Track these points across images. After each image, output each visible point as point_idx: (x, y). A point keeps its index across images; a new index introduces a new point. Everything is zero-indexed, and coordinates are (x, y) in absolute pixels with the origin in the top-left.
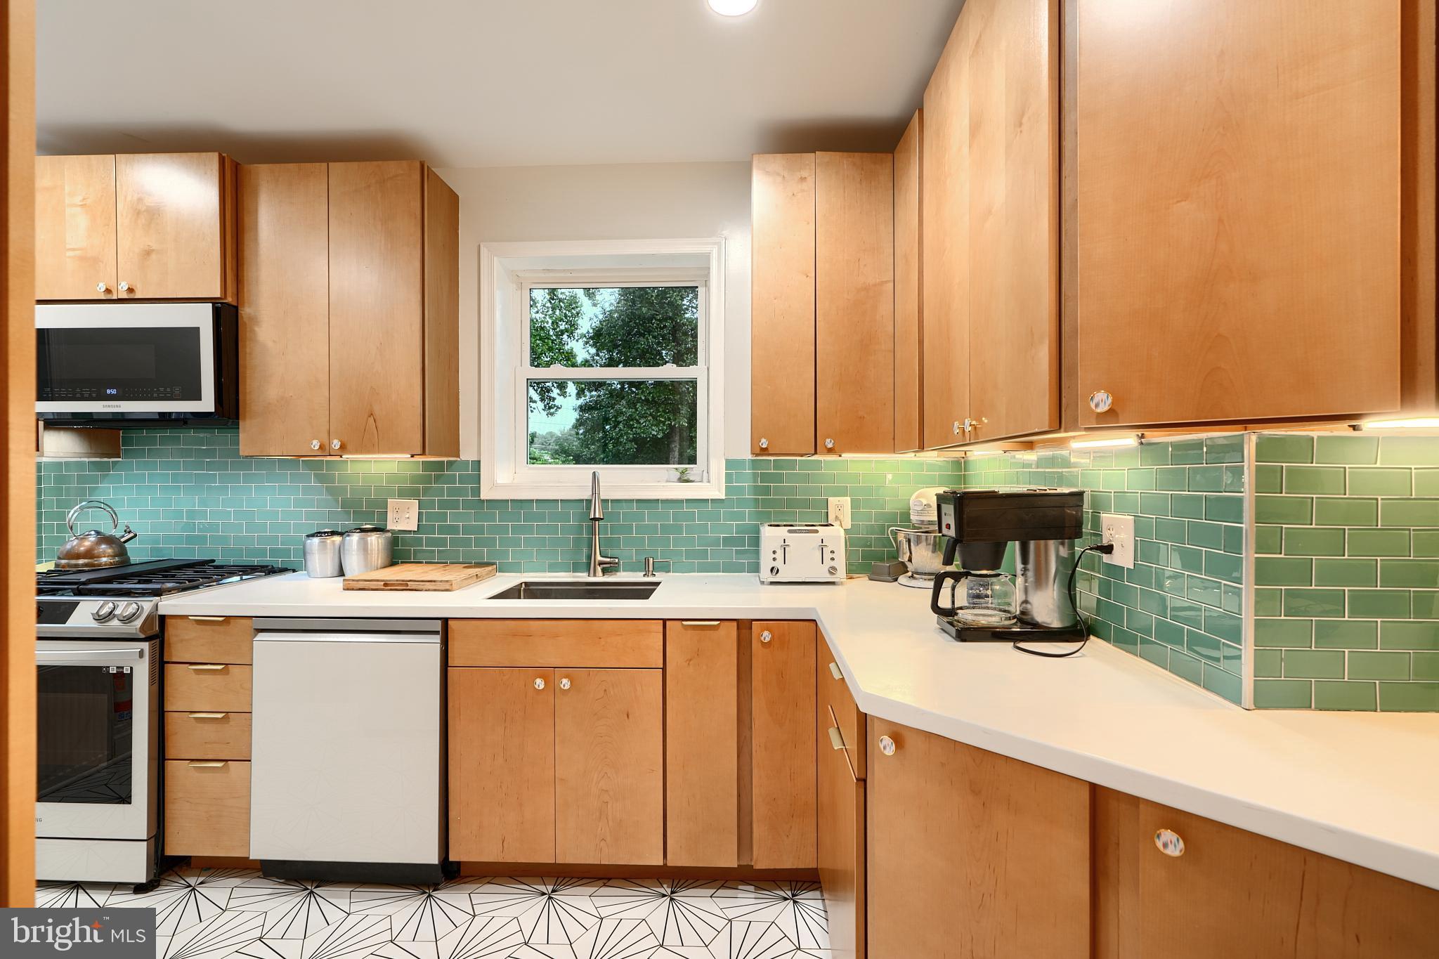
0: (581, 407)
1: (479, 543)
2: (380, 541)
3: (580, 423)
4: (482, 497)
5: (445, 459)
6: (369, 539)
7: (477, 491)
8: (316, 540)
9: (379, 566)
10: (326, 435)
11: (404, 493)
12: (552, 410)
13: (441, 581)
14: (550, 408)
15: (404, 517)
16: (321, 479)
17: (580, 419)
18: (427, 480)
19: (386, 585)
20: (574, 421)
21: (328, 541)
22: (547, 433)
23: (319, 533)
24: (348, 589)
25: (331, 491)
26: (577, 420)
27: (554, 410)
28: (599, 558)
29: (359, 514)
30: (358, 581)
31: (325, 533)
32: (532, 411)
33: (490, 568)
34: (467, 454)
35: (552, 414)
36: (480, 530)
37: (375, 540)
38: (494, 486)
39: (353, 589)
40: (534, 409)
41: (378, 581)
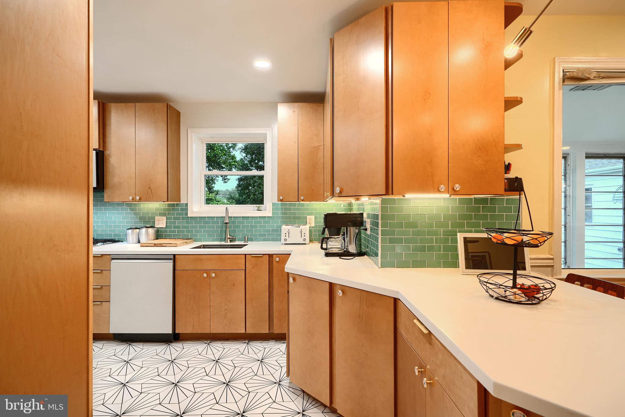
0: (239, 179)
1: (187, 232)
2: (153, 231)
3: (239, 186)
4: (188, 216)
5: (176, 203)
7: (187, 214)
8: (130, 231)
9: (152, 239)
10: (134, 195)
11: (161, 215)
12: (226, 181)
13: (174, 244)
14: (225, 179)
15: (161, 223)
16: (131, 210)
17: (239, 184)
18: (169, 210)
19: (155, 245)
20: (236, 185)
21: (134, 231)
22: (226, 190)
23: (131, 228)
24: (141, 246)
25: (135, 214)
27: (227, 180)
28: (229, 236)
29: (145, 222)
30: (145, 243)
31: (133, 228)
32: (217, 181)
33: (191, 240)
34: (183, 201)
35: (226, 182)
36: (188, 227)
37: (151, 231)
38: (192, 212)
39: (143, 246)
40: (218, 180)
41: (152, 243)
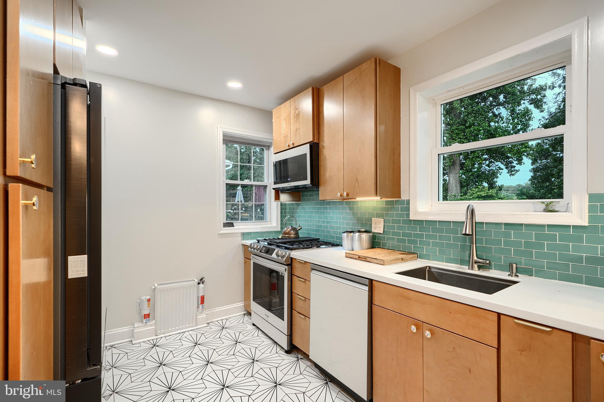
0: (533, 169)
1: (410, 242)
2: (366, 237)
3: (533, 178)
4: (411, 218)
5: (394, 199)
6: (362, 235)
7: (408, 215)
8: (345, 234)
9: (366, 249)
10: (343, 191)
11: (378, 216)
12: (513, 173)
13: (380, 260)
14: (512, 172)
15: (378, 227)
16: (350, 209)
17: (534, 176)
18: (387, 210)
19: (359, 257)
20: (530, 177)
21: (350, 235)
22: (517, 185)
23: (347, 231)
24: (346, 257)
25: (353, 214)
26: (532, 177)
27: (514, 172)
28: (475, 258)
29: (362, 225)
30: (350, 254)
31: (349, 231)
32: (500, 174)
33: (412, 256)
34: (404, 197)
35: (513, 175)
36: (409, 235)
37: (365, 236)
38: (416, 213)
39: (348, 257)
40: (502, 173)
41: (356, 255)
